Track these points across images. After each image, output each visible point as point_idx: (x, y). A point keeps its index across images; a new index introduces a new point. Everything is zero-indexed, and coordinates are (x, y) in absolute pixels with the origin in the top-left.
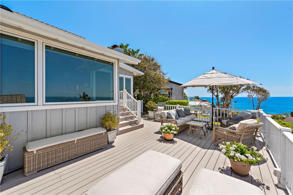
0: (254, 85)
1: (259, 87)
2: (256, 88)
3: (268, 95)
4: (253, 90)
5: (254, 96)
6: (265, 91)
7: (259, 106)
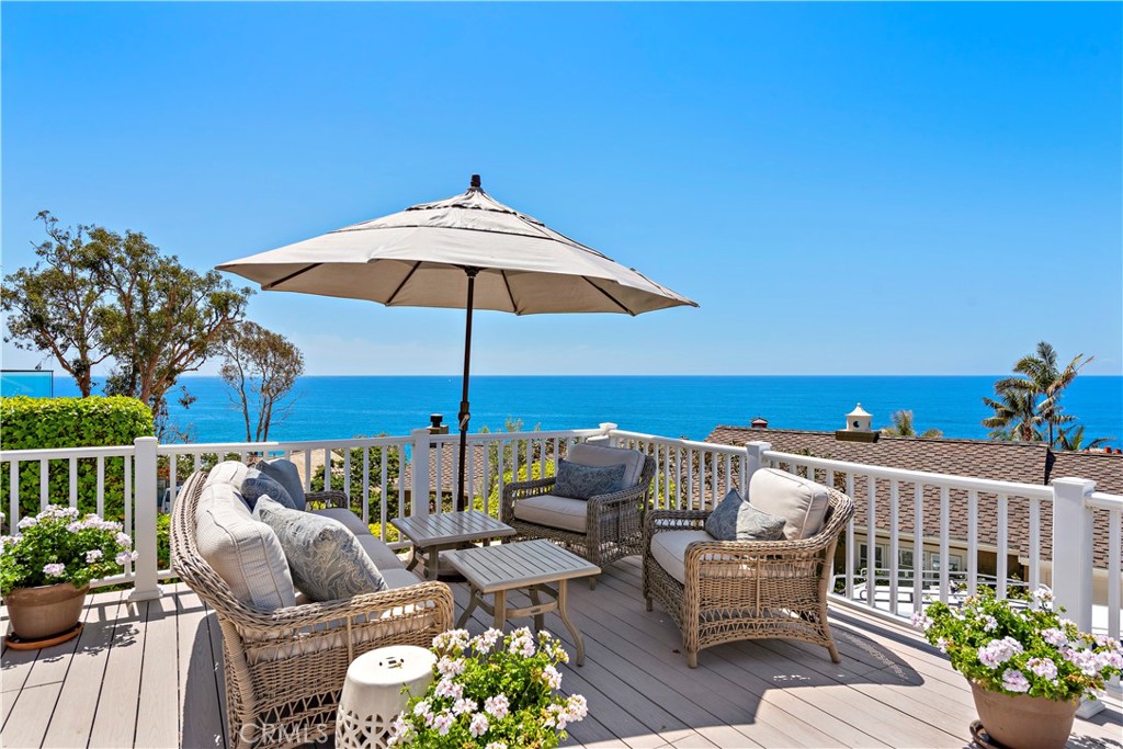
1: (267, 333)
2: (259, 334)
3: (296, 367)
4: (246, 345)
5: (246, 374)
6: (287, 352)
7: (269, 418)
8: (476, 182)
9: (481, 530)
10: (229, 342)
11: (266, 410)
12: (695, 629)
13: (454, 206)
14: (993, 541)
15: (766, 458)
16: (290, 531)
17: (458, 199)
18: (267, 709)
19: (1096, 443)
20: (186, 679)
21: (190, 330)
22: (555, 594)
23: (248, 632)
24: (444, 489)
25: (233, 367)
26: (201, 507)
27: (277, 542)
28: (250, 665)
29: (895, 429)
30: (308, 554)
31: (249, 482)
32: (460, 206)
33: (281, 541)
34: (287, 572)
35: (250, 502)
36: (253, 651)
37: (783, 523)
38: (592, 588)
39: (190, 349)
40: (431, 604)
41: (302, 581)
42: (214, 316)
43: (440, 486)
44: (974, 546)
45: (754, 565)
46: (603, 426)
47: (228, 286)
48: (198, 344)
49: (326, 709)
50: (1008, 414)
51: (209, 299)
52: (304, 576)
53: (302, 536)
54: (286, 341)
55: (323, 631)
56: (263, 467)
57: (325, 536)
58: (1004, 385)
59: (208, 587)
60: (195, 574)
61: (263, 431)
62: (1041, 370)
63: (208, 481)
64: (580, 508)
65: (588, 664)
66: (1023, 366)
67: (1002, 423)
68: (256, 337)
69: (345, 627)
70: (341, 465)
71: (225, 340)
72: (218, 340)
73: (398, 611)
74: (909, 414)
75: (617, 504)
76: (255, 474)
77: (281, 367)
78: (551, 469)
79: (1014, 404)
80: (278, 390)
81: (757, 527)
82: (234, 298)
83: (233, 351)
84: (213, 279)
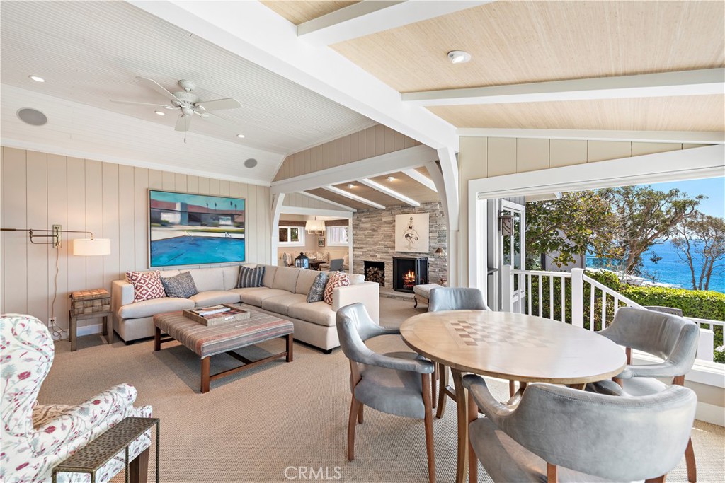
1: (709, 218)
2: (702, 218)
4: (691, 225)
7: (710, 269)
11: (709, 264)
47: (685, 196)
61: (706, 278)
68: (700, 220)
82: (691, 202)
83: (681, 229)
84: (673, 193)
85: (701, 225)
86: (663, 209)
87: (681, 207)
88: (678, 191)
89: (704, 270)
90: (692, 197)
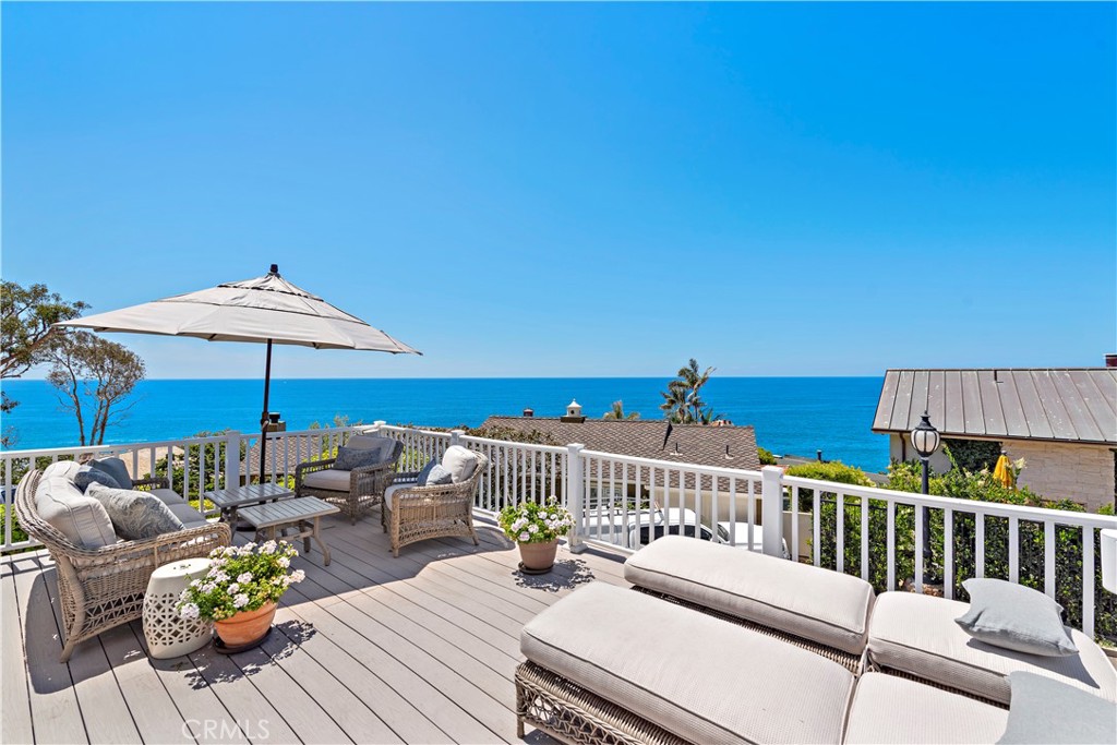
0: (83, 329)
1: (104, 343)
2: (94, 343)
3: (137, 373)
4: (79, 353)
5: (79, 379)
6: (127, 359)
7: (105, 418)
8: (274, 269)
9: (270, 494)
10: (59, 350)
11: (103, 411)
12: (397, 536)
13: (253, 288)
14: (634, 479)
15: (461, 440)
16: (112, 502)
17: (257, 282)
18: (95, 606)
19: (718, 417)
20: (26, 609)
21: (10, 338)
22: (312, 526)
23: (80, 562)
24: (278, 472)
25: (64, 373)
26: (40, 493)
27: (102, 508)
28: (82, 583)
29: (614, 414)
30: (126, 514)
31: (81, 475)
32: (258, 289)
33: (106, 508)
34: (111, 526)
35: (82, 489)
36: (84, 574)
37: (450, 475)
38: (353, 525)
39: (11, 357)
40: (215, 536)
41: (122, 531)
42: (41, 327)
43: (275, 469)
44: (625, 482)
45: (433, 499)
46: (377, 423)
47: (57, 299)
48: (20, 352)
49: (138, 602)
50: (673, 402)
51: (34, 311)
52: (123, 526)
53: (121, 503)
54: (125, 350)
55: (137, 557)
56: (94, 464)
57: (137, 502)
58: (674, 384)
59: (49, 537)
60: (39, 530)
61: (99, 431)
62: (690, 375)
63: (43, 477)
64: (346, 476)
65: (333, 564)
66: (682, 373)
67: (669, 407)
68: (91, 345)
69: (153, 554)
70: (181, 458)
71: (54, 348)
72: (46, 348)
73: (192, 542)
74: (620, 402)
75: (373, 472)
76: (87, 468)
77: (119, 372)
78: (334, 453)
79: (675, 395)
80: (116, 394)
81: (436, 478)
82: (66, 311)
83: (64, 357)
84: (39, 292)
85: (93, 352)
86: (22, 316)
87: (52, 316)
88: (46, 291)
89: (97, 421)
90: (68, 300)
